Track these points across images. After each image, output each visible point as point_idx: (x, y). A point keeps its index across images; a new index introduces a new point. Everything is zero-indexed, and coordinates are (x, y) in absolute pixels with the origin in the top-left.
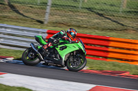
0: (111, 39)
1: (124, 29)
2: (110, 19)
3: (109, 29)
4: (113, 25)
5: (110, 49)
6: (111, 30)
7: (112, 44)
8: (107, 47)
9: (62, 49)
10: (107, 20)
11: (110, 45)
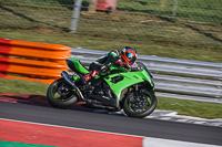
0: (13, 43)
1: (35, 27)
2: (11, 11)
3: (9, 27)
4: (17, 21)
5: (12, 59)
6: (14, 28)
7: (14, 51)
8: (7, 55)
9: (116, 80)
10: (7, 13)
11: (11, 52)
